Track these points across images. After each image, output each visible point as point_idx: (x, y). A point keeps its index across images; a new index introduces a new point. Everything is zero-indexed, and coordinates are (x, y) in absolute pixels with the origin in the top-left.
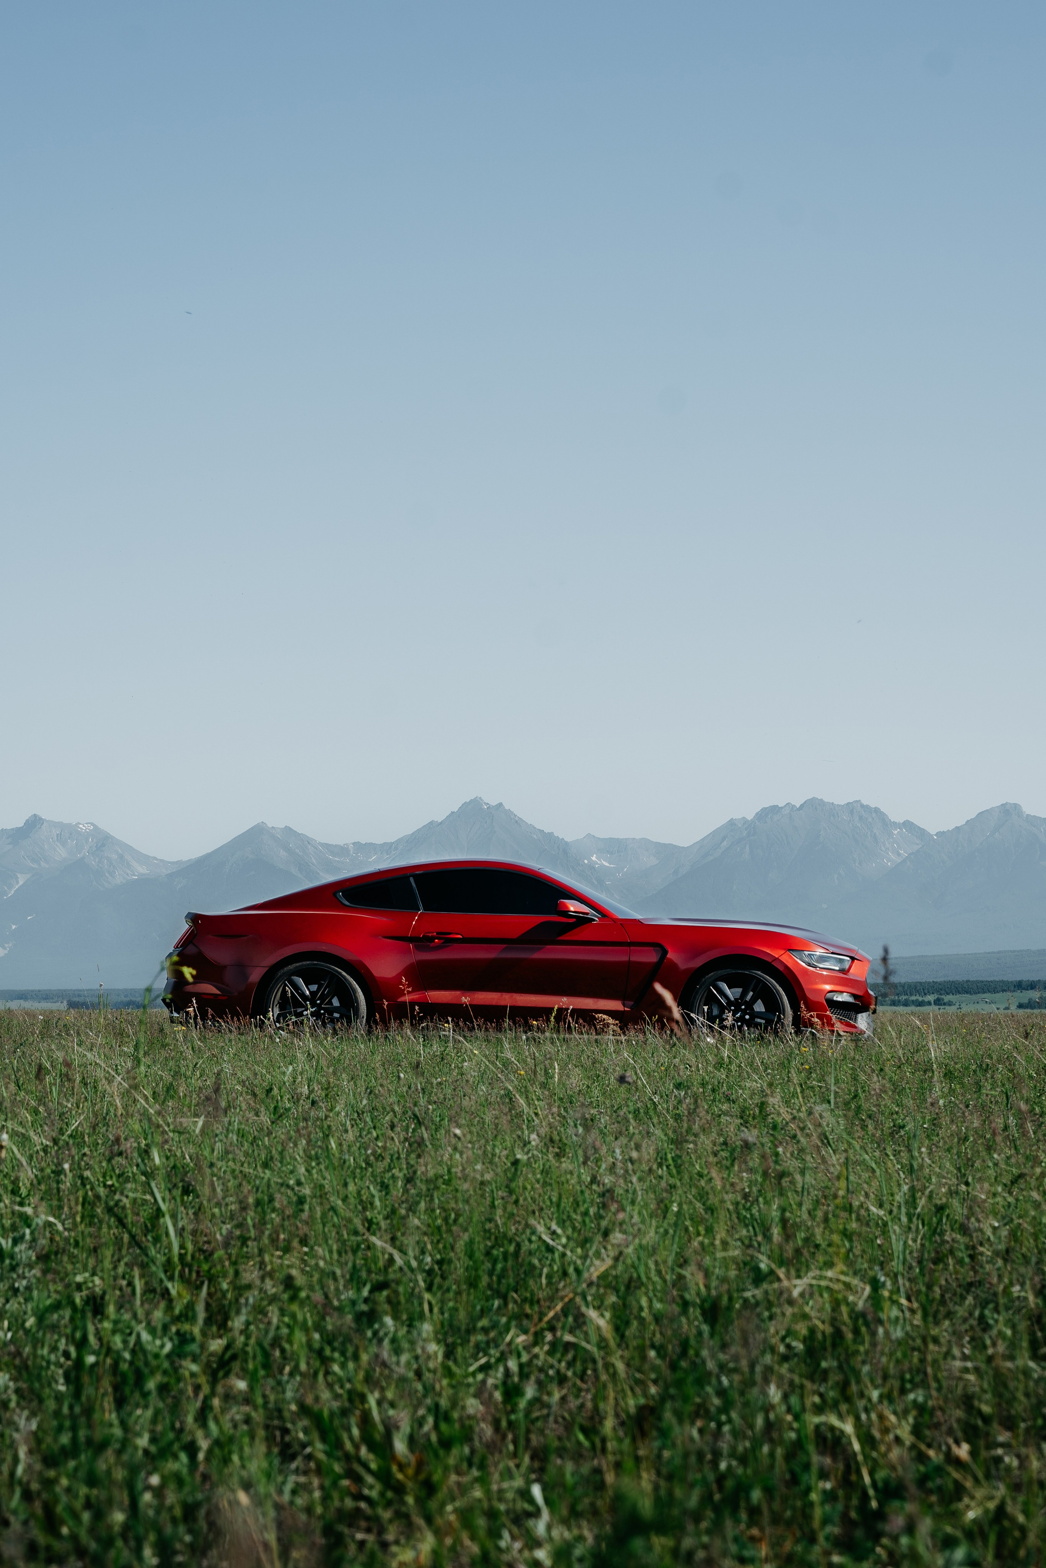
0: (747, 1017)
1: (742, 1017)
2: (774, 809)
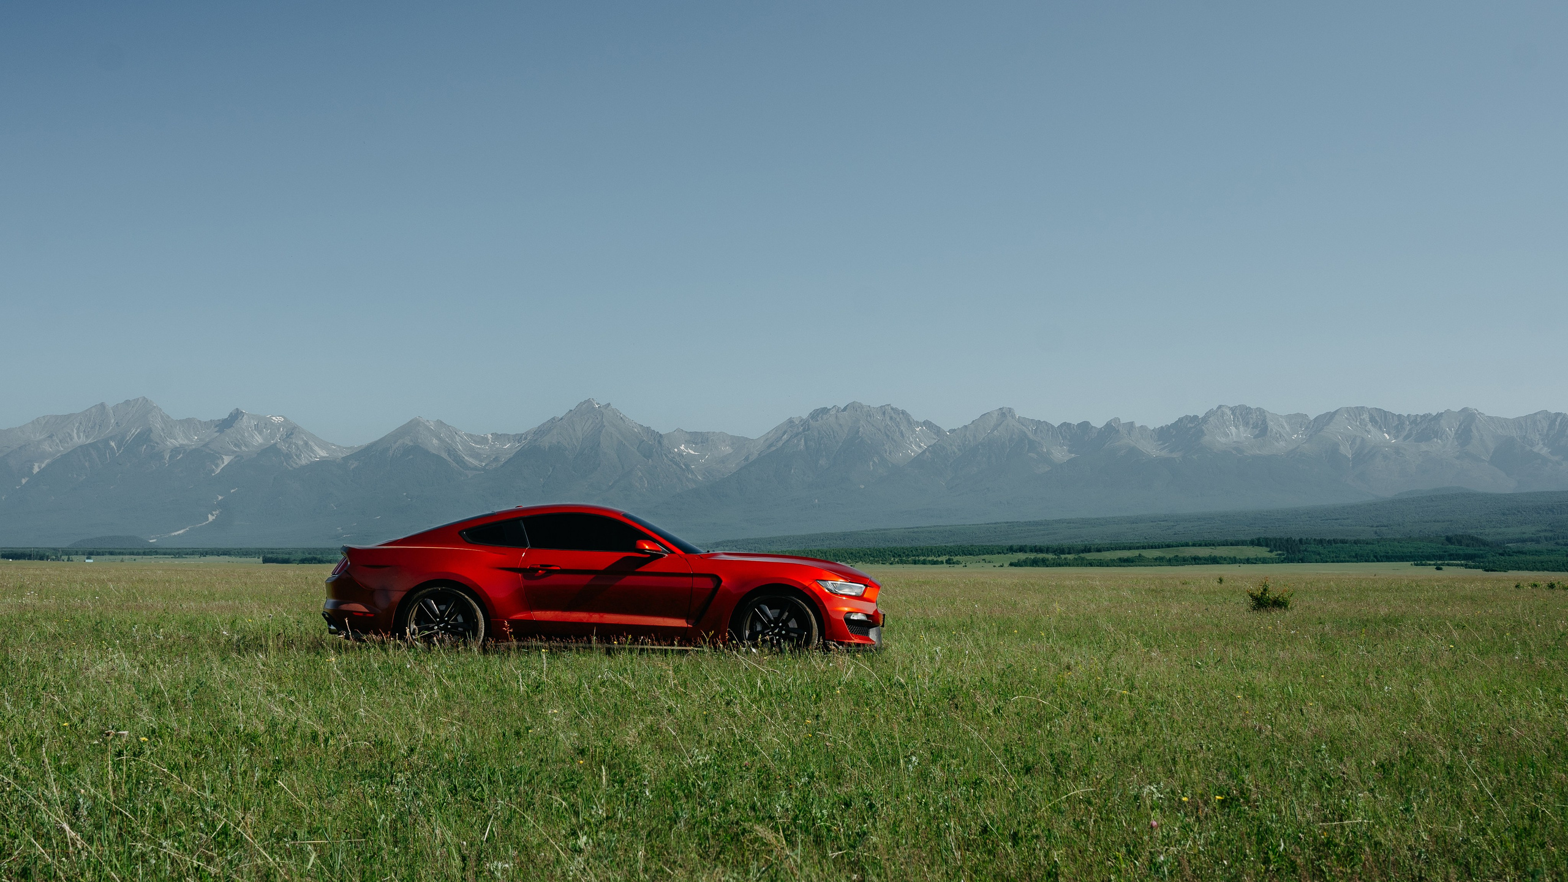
0: (784, 632)
1: (780, 632)
2: (825, 411)
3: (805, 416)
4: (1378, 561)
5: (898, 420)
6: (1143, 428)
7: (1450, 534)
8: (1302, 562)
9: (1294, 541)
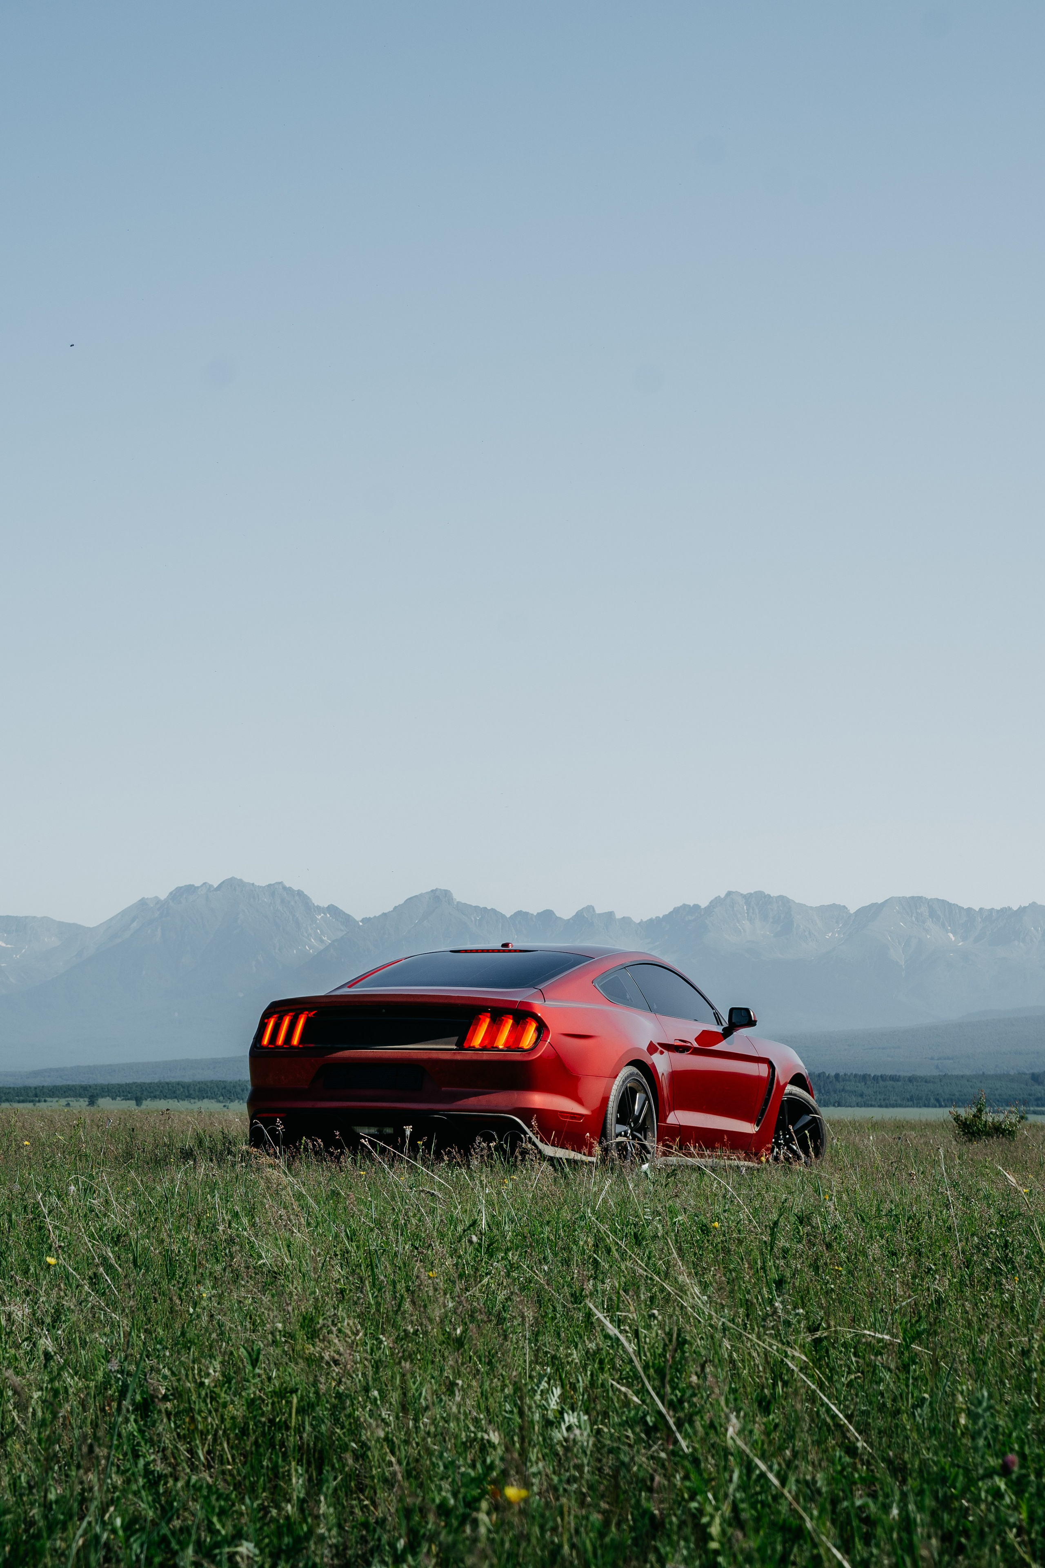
3: (163, 896)
4: (941, 1106)
5: (292, 903)
6: (626, 921)
7: (1036, 1071)
8: (839, 1105)
9: (828, 1077)
